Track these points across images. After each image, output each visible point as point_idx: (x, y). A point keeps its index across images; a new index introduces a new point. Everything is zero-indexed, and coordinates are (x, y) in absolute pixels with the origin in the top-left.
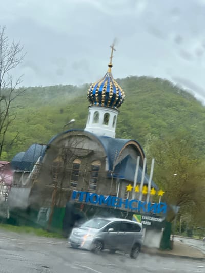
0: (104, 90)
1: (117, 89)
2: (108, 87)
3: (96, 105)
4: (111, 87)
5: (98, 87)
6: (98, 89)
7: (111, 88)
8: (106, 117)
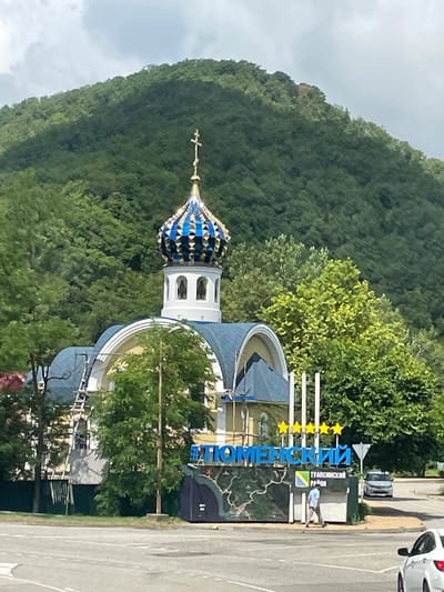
0: (192, 234)
1: (215, 228)
2: (199, 226)
3: (178, 264)
4: (203, 226)
5: (179, 228)
6: (180, 232)
7: (206, 228)
8: (201, 285)
